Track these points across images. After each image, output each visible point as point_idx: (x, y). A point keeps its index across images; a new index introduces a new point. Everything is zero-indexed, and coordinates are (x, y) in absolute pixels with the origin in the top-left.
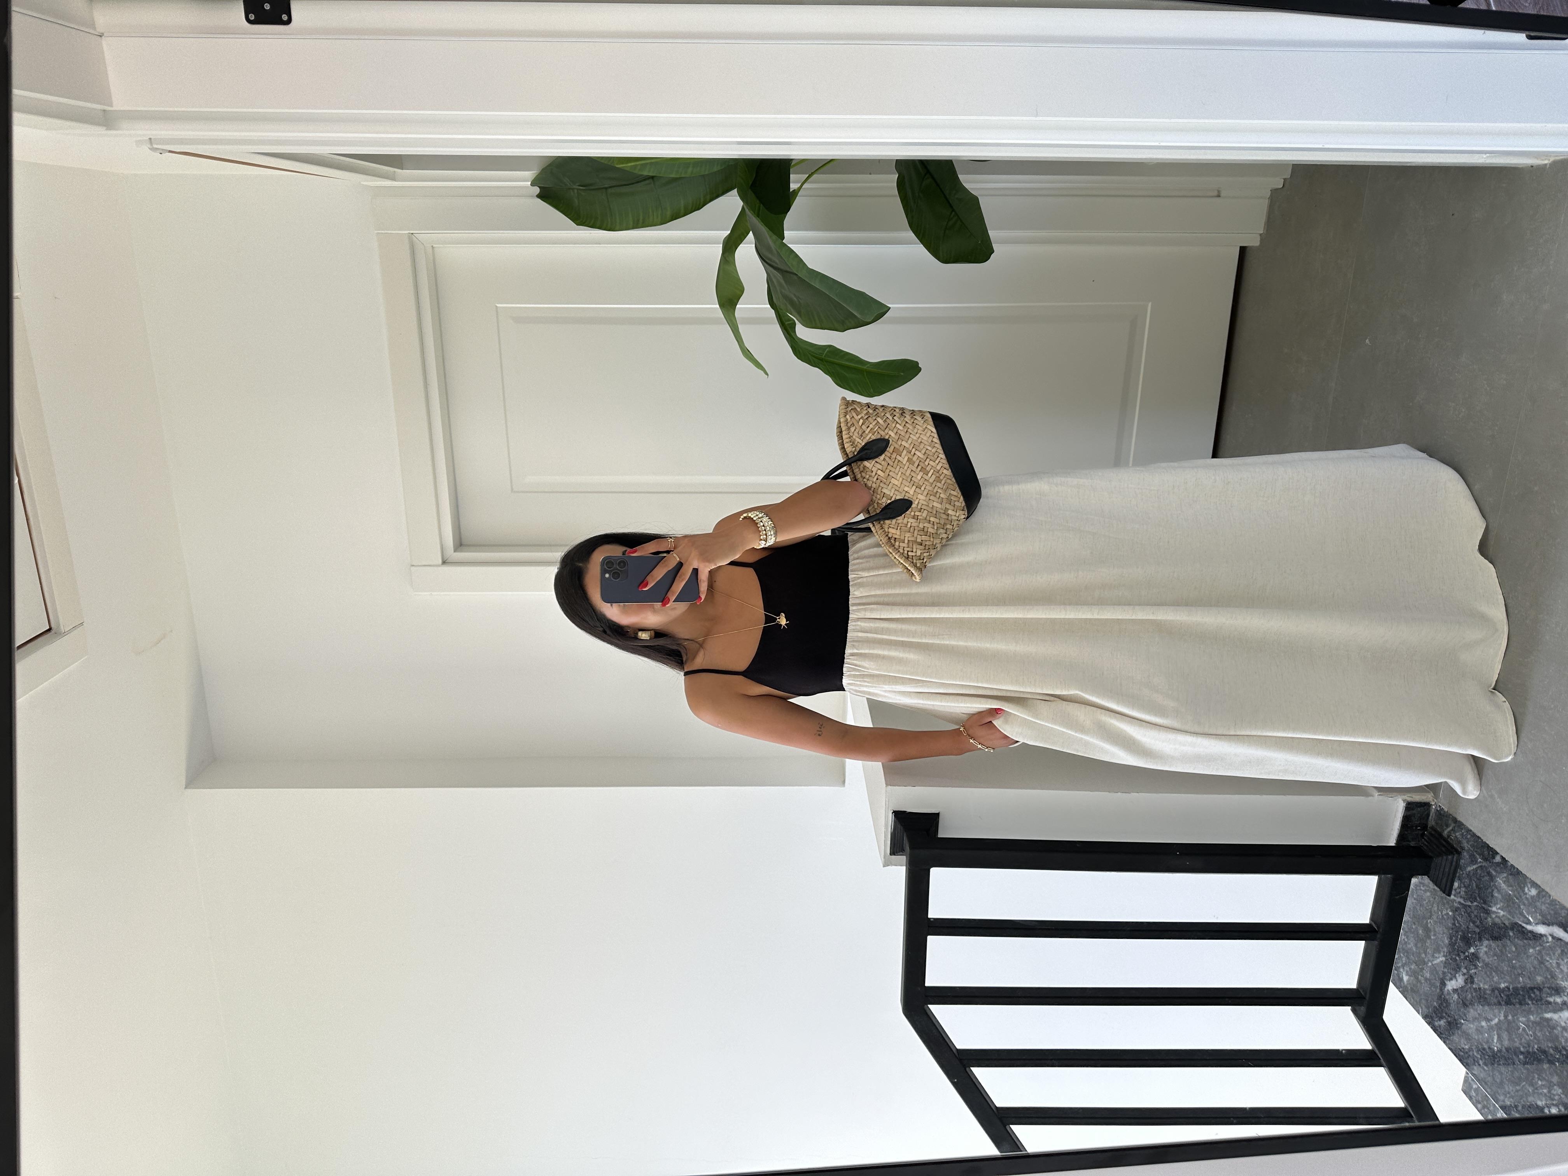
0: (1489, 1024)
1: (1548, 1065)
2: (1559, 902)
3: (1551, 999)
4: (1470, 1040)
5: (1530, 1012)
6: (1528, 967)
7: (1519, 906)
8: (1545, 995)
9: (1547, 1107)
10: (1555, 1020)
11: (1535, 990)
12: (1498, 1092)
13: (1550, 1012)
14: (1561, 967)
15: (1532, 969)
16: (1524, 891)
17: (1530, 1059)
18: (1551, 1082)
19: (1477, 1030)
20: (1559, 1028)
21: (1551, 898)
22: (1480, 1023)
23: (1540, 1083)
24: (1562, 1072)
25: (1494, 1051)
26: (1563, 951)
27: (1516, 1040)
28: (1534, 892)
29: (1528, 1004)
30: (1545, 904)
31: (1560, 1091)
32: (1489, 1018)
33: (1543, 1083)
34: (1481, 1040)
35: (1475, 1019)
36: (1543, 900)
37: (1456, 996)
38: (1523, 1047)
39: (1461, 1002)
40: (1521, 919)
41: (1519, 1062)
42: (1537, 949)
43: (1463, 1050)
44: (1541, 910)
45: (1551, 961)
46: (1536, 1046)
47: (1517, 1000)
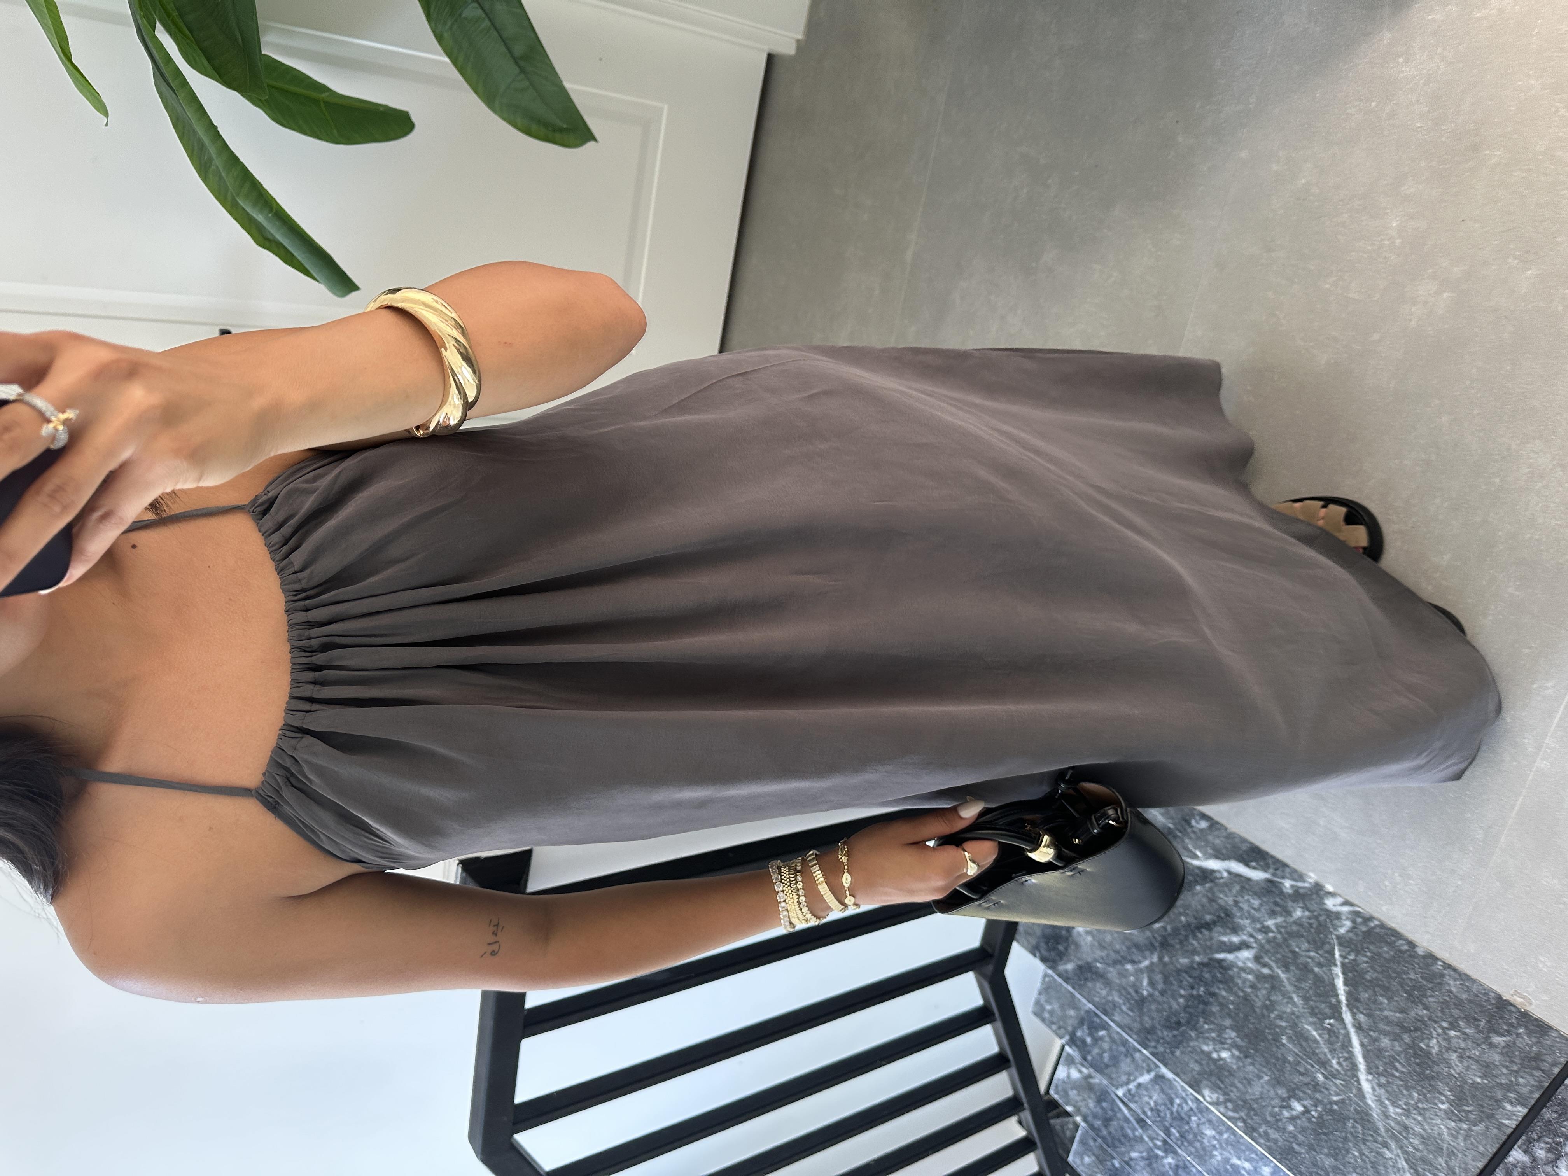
0: (1136, 967)
1: (1218, 1008)
2: (1238, 835)
3: (1225, 939)
4: (1107, 984)
5: (1194, 952)
6: (1194, 906)
7: (1183, 841)
8: (1215, 935)
9: (1216, 1051)
10: (1232, 962)
11: (1203, 930)
12: (1147, 1039)
13: (1223, 951)
14: (1241, 905)
15: (1199, 907)
16: (1188, 822)
17: (1193, 1002)
18: (1222, 1025)
19: (1119, 973)
20: (1235, 970)
21: (1228, 830)
22: (1123, 965)
23: (1206, 1026)
24: (1237, 1014)
25: (1142, 995)
26: (1243, 888)
27: (1174, 982)
28: (1204, 824)
29: (1192, 945)
30: (1218, 837)
31: (1233, 1034)
32: (1136, 960)
33: (1212, 1027)
34: (1124, 984)
35: (1115, 962)
36: (1216, 833)
37: (1089, 938)
38: (1184, 990)
39: (1097, 944)
40: (1186, 853)
41: (1179, 1005)
42: (1208, 885)
43: (1098, 995)
44: (1213, 844)
45: (1226, 899)
46: (1202, 989)
47: (1177, 941)
